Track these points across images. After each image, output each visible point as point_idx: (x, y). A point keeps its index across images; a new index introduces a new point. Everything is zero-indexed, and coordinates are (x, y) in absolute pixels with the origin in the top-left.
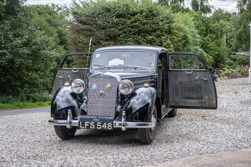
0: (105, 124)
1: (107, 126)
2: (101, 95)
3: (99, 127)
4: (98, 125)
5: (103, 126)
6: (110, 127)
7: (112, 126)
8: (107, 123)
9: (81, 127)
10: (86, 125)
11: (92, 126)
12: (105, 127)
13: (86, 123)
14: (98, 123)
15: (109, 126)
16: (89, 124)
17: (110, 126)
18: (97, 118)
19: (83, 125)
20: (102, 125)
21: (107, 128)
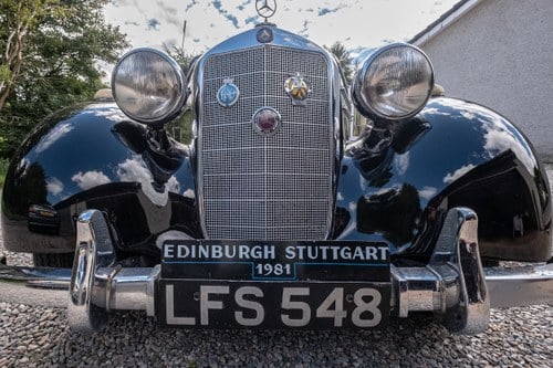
0: (337, 295)
1: (349, 306)
2: (267, 125)
4: (286, 304)
5: (322, 312)
6: (367, 315)
8: (349, 292)
9: (171, 318)
10: (206, 305)
11: (250, 314)
12: (339, 316)
13: (205, 290)
14: (287, 292)
15: (361, 306)
16: (228, 300)
17: (373, 307)
18: (280, 258)
19: (187, 305)
20: (314, 301)
21: (347, 320)
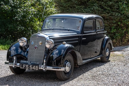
0: (34, 66)
1: (35, 68)
3: (31, 68)
4: (30, 67)
5: (33, 68)
6: (37, 69)
7: (38, 68)
8: (35, 66)
9: (21, 68)
10: (24, 67)
11: (27, 68)
12: (34, 69)
13: (24, 65)
14: (30, 66)
15: (36, 68)
16: (25, 66)
17: (37, 68)
18: (30, 63)
20: (32, 67)
21: (35, 69)
